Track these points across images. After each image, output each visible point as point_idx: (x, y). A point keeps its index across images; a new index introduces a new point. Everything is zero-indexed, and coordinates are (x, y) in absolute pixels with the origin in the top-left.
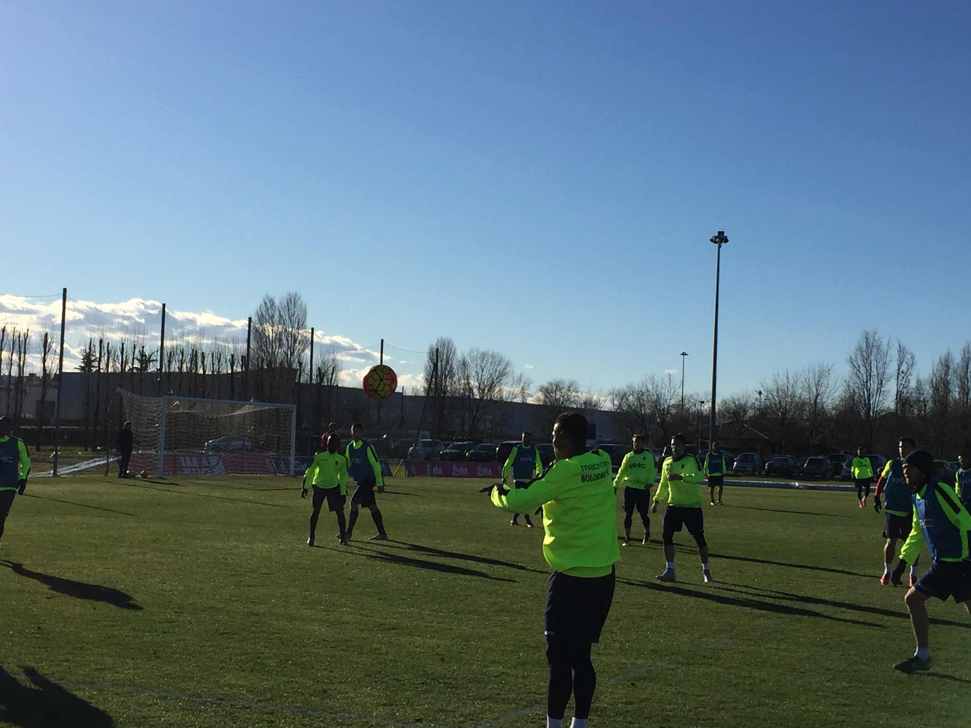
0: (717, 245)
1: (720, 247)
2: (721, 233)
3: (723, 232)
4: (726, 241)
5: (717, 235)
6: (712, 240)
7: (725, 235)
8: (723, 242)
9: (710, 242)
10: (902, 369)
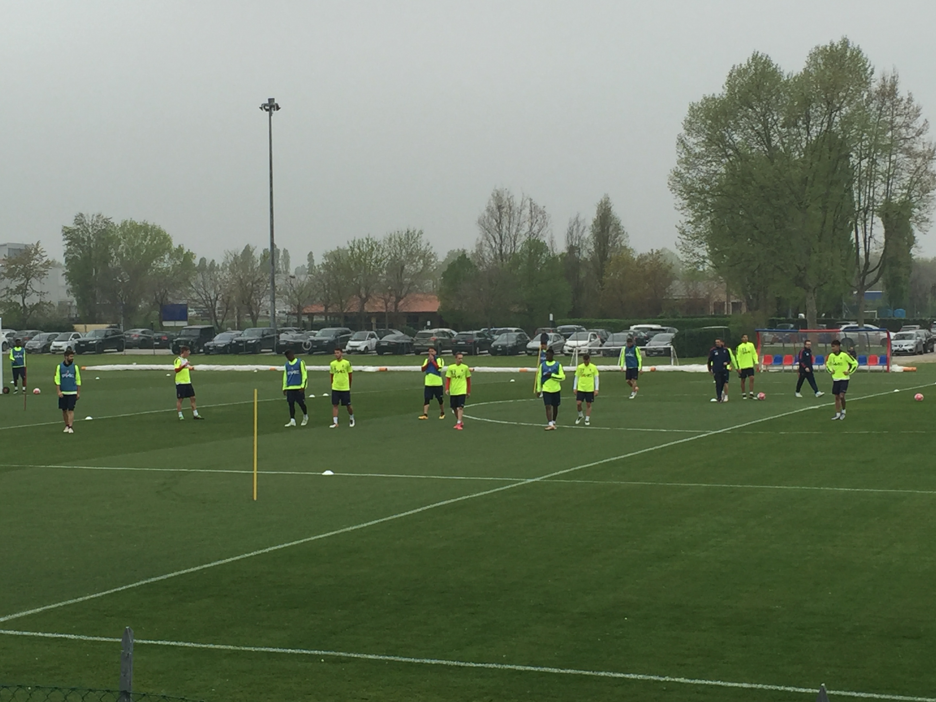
0: (268, 112)
1: (271, 115)
2: (271, 100)
3: (273, 99)
4: (278, 108)
5: (267, 102)
6: (261, 108)
7: (276, 102)
8: (274, 110)
9: (260, 110)
10: (533, 230)
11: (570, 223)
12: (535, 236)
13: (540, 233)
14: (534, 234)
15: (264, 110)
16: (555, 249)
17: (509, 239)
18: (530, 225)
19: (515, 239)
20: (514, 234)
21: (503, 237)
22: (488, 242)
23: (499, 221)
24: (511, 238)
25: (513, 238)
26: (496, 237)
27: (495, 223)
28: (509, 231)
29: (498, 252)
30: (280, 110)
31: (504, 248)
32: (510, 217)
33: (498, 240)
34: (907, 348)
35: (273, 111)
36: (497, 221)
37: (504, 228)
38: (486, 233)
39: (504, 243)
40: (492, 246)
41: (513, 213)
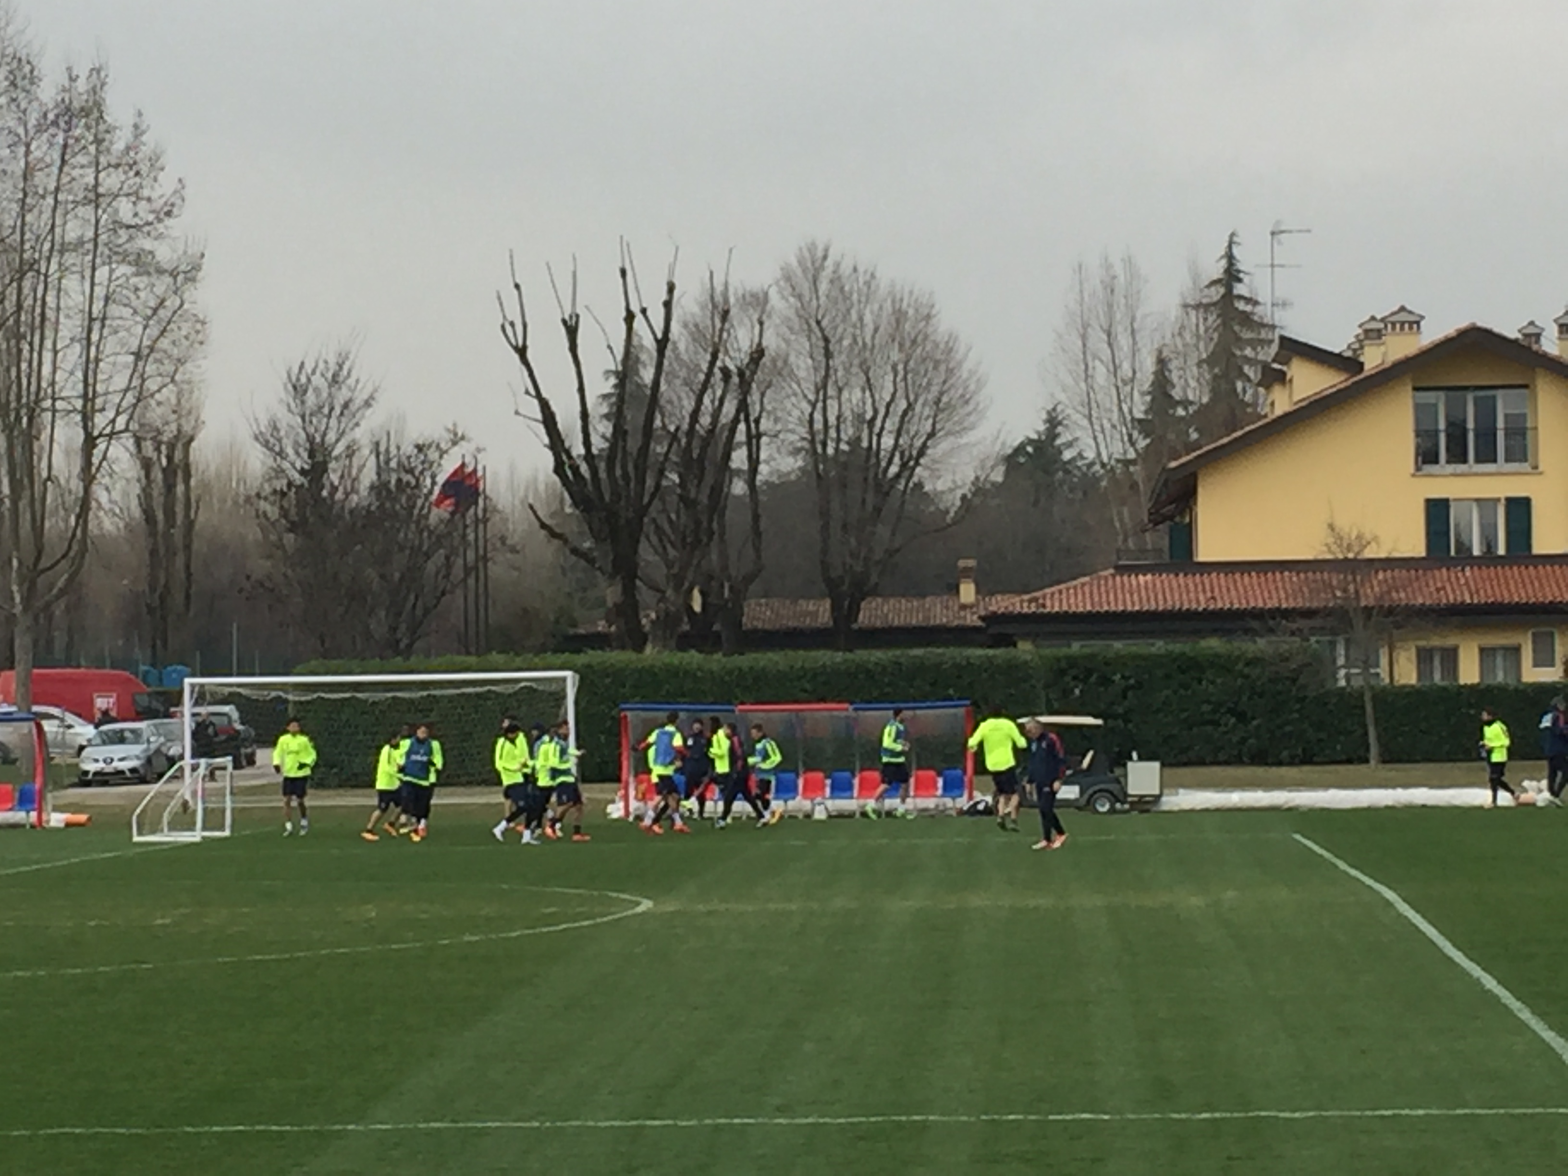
34: (125, 766)
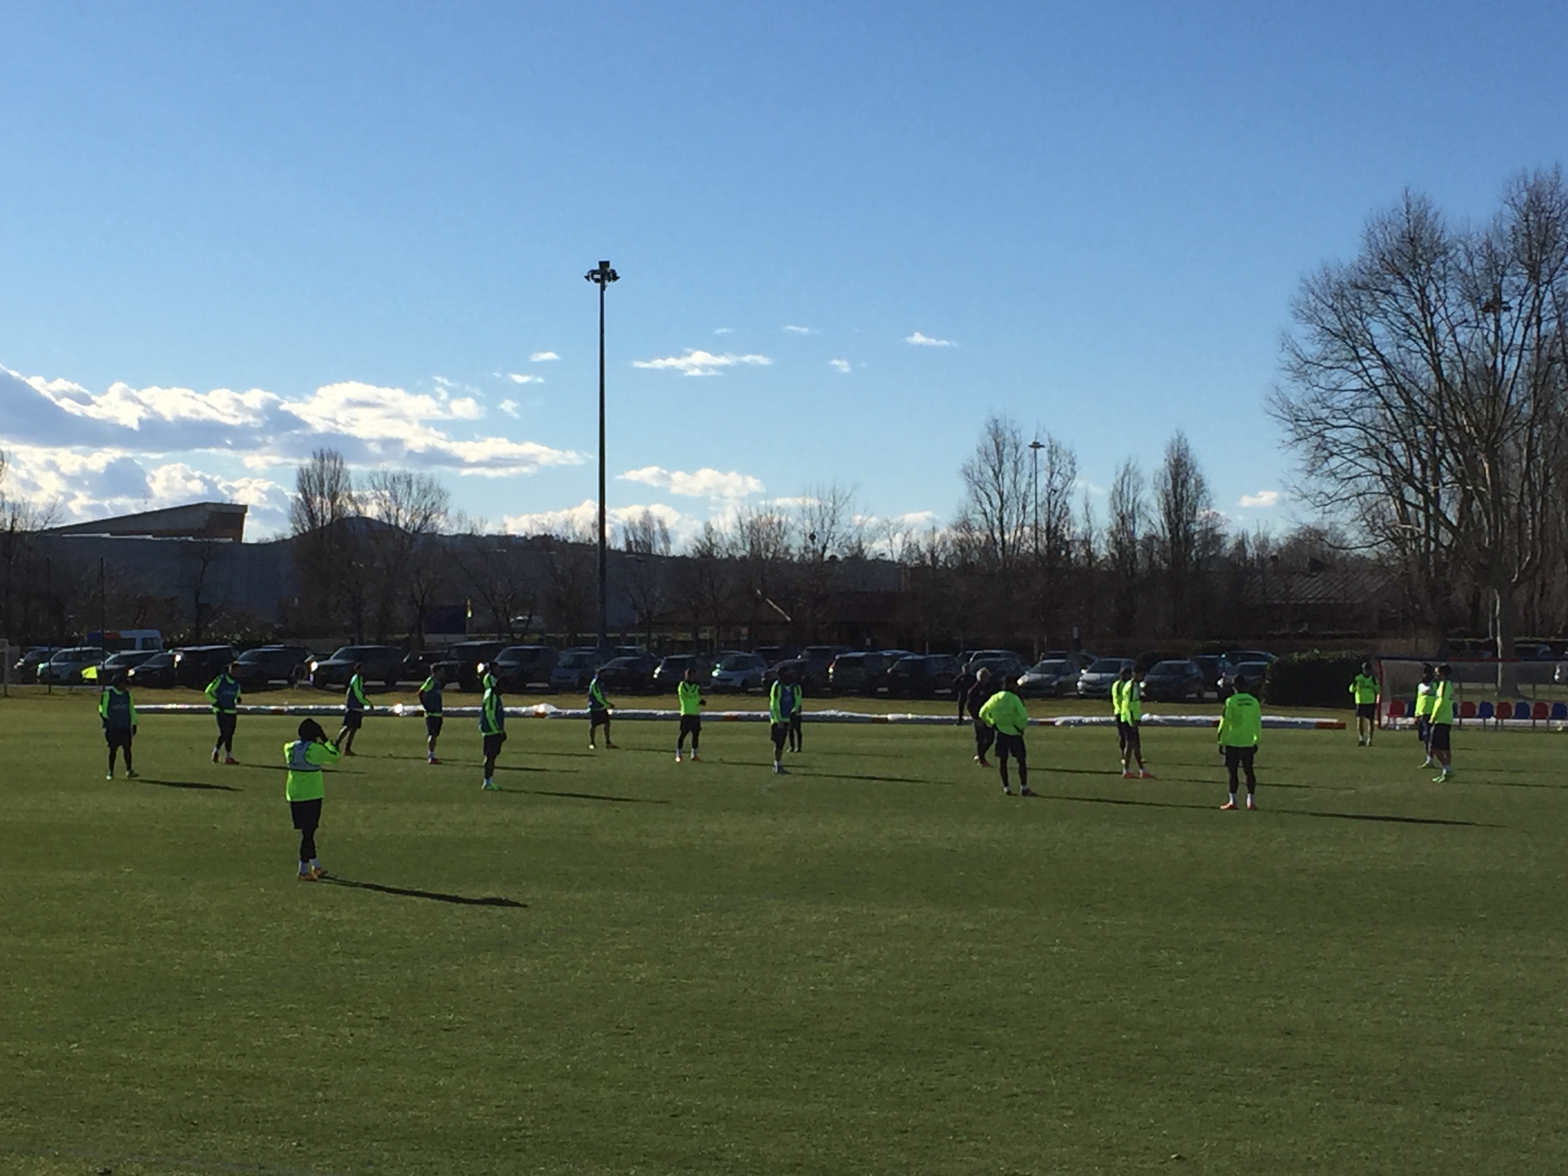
0: (599, 285)
1: (603, 288)
2: (604, 264)
3: (609, 262)
4: (615, 278)
5: (597, 267)
6: (587, 278)
7: (612, 268)
8: (609, 281)
9: (586, 280)
10: (1055, 484)
11: (1117, 473)
12: (1057, 494)
13: (1065, 491)
14: (1055, 491)
15: (592, 282)
16: (1091, 516)
17: (1015, 500)
18: (1049, 475)
19: (1025, 500)
20: (1023, 492)
21: (1005, 498)
22: (978, 504)
23: (997, 469)
24: (1018, 498)
25: (1021, 500)
26: (992, 497)
27: (991, 473)
28: (1015, 486)
29: (996, 523)
30: (618, 281)
31: (1006, 519)
32: (1016, 463)
33: (997, 502)
35: (607, 282)
36: (994, 470)
37: (1007, 482)
38: (976, 491)
39: (1005, 505)
40: (985, 514)
41: (1020, 457)
